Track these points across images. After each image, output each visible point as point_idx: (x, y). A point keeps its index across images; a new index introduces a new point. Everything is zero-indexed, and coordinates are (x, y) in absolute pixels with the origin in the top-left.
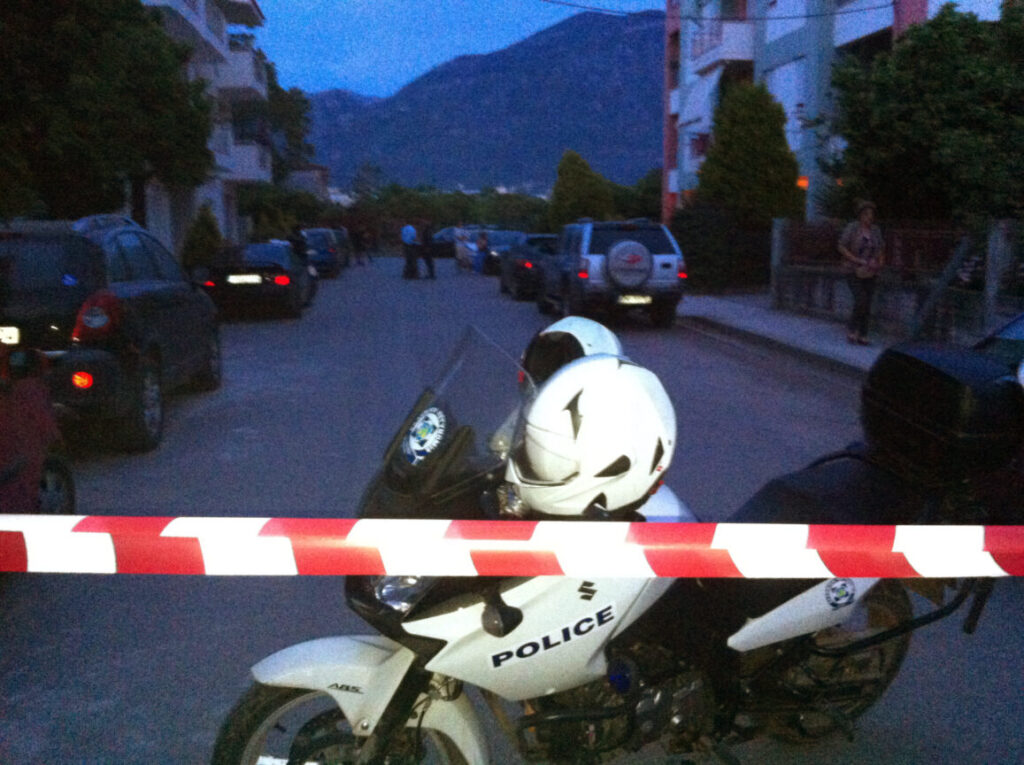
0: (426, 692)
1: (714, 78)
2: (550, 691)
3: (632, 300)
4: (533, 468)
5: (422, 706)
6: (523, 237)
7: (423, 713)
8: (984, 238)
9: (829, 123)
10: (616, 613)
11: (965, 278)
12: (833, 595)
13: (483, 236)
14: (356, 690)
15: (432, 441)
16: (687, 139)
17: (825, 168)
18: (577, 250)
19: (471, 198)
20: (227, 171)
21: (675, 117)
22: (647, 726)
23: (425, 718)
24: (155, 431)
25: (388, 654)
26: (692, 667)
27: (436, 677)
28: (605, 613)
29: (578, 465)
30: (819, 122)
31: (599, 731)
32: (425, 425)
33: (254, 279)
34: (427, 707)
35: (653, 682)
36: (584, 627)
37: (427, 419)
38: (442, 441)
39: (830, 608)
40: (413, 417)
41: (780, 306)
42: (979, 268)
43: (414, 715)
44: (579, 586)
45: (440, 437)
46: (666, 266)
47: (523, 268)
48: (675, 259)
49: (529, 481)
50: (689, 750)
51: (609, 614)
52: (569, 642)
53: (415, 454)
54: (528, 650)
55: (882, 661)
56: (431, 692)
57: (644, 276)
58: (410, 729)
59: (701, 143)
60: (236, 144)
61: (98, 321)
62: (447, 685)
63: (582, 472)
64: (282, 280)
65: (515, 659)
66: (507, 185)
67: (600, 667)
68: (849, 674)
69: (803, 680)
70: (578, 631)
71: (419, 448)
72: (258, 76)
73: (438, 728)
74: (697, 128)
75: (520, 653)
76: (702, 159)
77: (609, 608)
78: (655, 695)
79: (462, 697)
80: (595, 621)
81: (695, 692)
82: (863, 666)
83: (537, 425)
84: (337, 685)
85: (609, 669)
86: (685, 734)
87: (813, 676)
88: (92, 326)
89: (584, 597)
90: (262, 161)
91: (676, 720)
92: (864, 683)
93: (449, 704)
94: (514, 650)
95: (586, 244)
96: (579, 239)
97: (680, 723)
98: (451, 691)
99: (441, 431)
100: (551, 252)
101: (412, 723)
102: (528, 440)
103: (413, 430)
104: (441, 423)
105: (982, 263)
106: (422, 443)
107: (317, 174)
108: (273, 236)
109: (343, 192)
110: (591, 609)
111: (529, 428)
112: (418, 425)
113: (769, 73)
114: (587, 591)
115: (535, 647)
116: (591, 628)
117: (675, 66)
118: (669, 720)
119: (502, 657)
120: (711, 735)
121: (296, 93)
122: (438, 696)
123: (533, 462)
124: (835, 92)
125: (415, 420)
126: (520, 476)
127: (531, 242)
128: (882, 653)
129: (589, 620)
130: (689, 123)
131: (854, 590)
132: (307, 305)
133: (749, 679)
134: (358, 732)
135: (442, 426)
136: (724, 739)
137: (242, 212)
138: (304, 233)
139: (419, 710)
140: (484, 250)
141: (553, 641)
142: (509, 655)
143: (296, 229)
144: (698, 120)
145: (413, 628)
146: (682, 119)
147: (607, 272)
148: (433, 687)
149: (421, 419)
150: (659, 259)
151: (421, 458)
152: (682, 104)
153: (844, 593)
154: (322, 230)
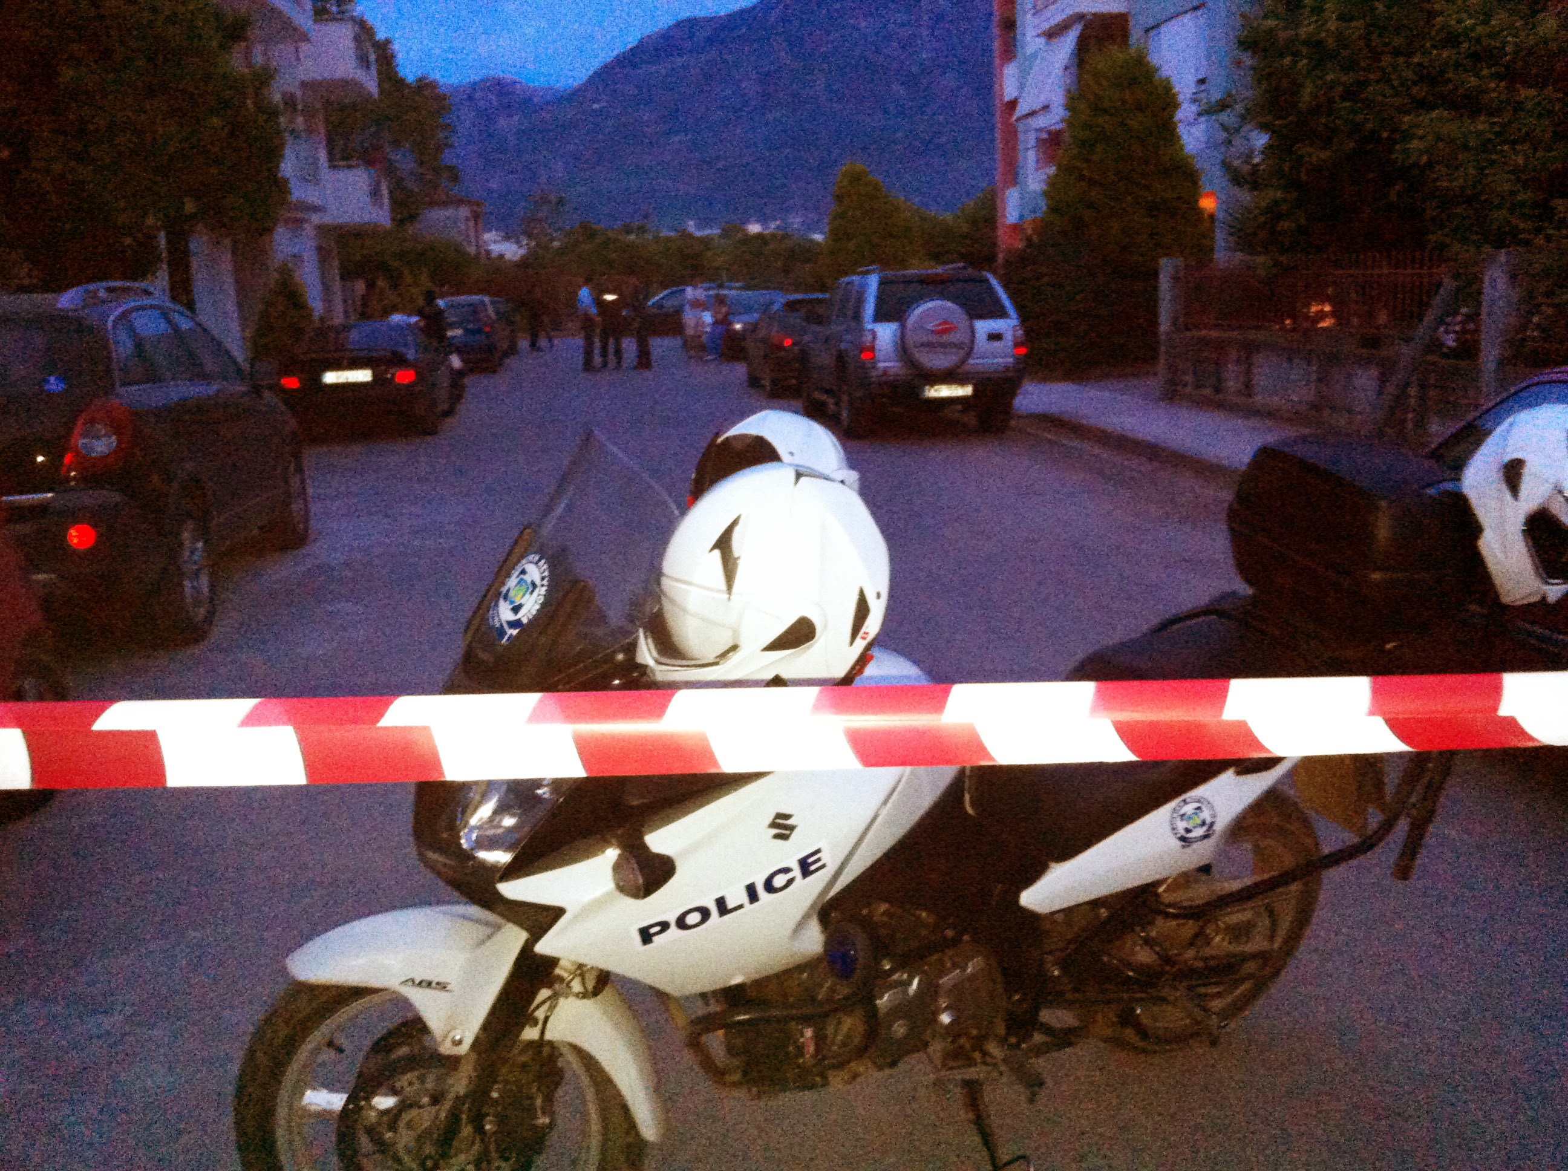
0: (550, 986)
1: (1069, 42)
2: (737, 980)
3: (944, 391)
4: (675, 639)
5: (546, 1006)
6: (780, 299)
7: (546, 1019)
8: (1477, 279)
9: (1239, 108)
10: (830, 859)
11: (1450, 341)
12: (1181, 825)
13: (721, 300)
14: (442, 986)
15: (531, 605)
16: (1032, 139)
17: (1237, 178)
18: (857, 316)
19: (706, 242)
20: (316, 209)
21: (1013, 104)
22: (899, 1029)
23: (549, 1025)
24: (202, 611)
25: (489, 931)
26: (966, 938)
27: (562, 963)
28: (810, 860)
29: (736, 632)
30: (1223, 106)
31: (820, 1039)
32: (521, 582)
33: (363, 376)
34: (552, 1008)
35: (908, 961)
36: (779, 881)
37: (523, 572)
38: (544, 605)
39: (1179, 843)
40: (504, 570)
41: (1172, 395)
42: (1471, 326)
43: (535, 1022)
44: (769, 819)
45: (541, 599)
46: (995, 337)
47: (780, 347)
48: (1008, 326)
49: (668, 661)
50: (971, 1063)
51: (819, 860)
52: (756, 904)
53: (506, 626)
54: (693, 918)
55: (1274, 924)
56: (557, 986)
57: (962, 353)
58: (531, 1043)
59: (1051, 141)
60: (333, 167)
61: (102, 445)
62: (582, 976)
63: (743, 642)
64: (403, 377)
65: (673, 931)
66: (763, 220)
67: (813, 940)
68: (1220, 944)
69: (1144, 956)
70: (769, 887)
71: (512, 617)
72: (363, 61)
73: (570, 1039)
74: (1042, 121)
75: (681, 923)
76: (1052, 170)
77: (818, 851)
78: (910, 983)
79: (608, 992)
80: (797, 872)
81: (972, 978)
82: (1240, 932)
83: (675, 576)
84: (413, 981)
85: (828, 943)
86: (963, 1040)
87: (1157, 949)
88: (94, 455)
89: (777, 836)
90: (375, 193)
91: (945, 1019)
92: (1245, 958)
93: (588, 1004)
94: (672, 918)
95: (869, 308)
96: (860, 301)
97: (951, 1023)
98: (590, 985)
99: (543, 590)
100: (820, 320)
101: (530, 1034)
102: (664, 601)
103: (504, 590)
104: (543, 579)
105: (1474, 317)
106: (516, 609)
107: (464, 212)
108: (395, 309)
109: (507, 238)
110: (790, 853)
111: (666, 583)
112: (512, 582)
113: (1152, 33)
114: (782, 826)
115: (705, 913)
116: (790, 882)
117: (1010, 25)
118: (934, 1020)
119: (653, 930)
120: (1002, 1041)
121: (424, 85)
122: (567, 992)
123: (673, 632)
124: (1248, 60)
125: (509, 576)
126: (655, 654)
127: (791, 306)
128: (1271, 913)
129: (786, 870)
130: (1032, 114)
131: (1214, 816)
132: (449, 413)
133: (1058, 954)
134: (446, 1049)
135: (545, 582)
136: (1024, 1046)
137: (346, 275)
138: (441, 303)
139: (540, 1014)
140: (723, 322)
141: (730, 905)
142: (664, 926)
143: (430, 297)
144: (1046, 108)
145: (512, 890)
146: (1022, 109)
147: (903, 349)
148: (561, 979)
149: (515, 573)
150: (983, 327)
151: (515, 632)
152: (1022, 87)
153: (1199, 822)
154: (475, 298)
